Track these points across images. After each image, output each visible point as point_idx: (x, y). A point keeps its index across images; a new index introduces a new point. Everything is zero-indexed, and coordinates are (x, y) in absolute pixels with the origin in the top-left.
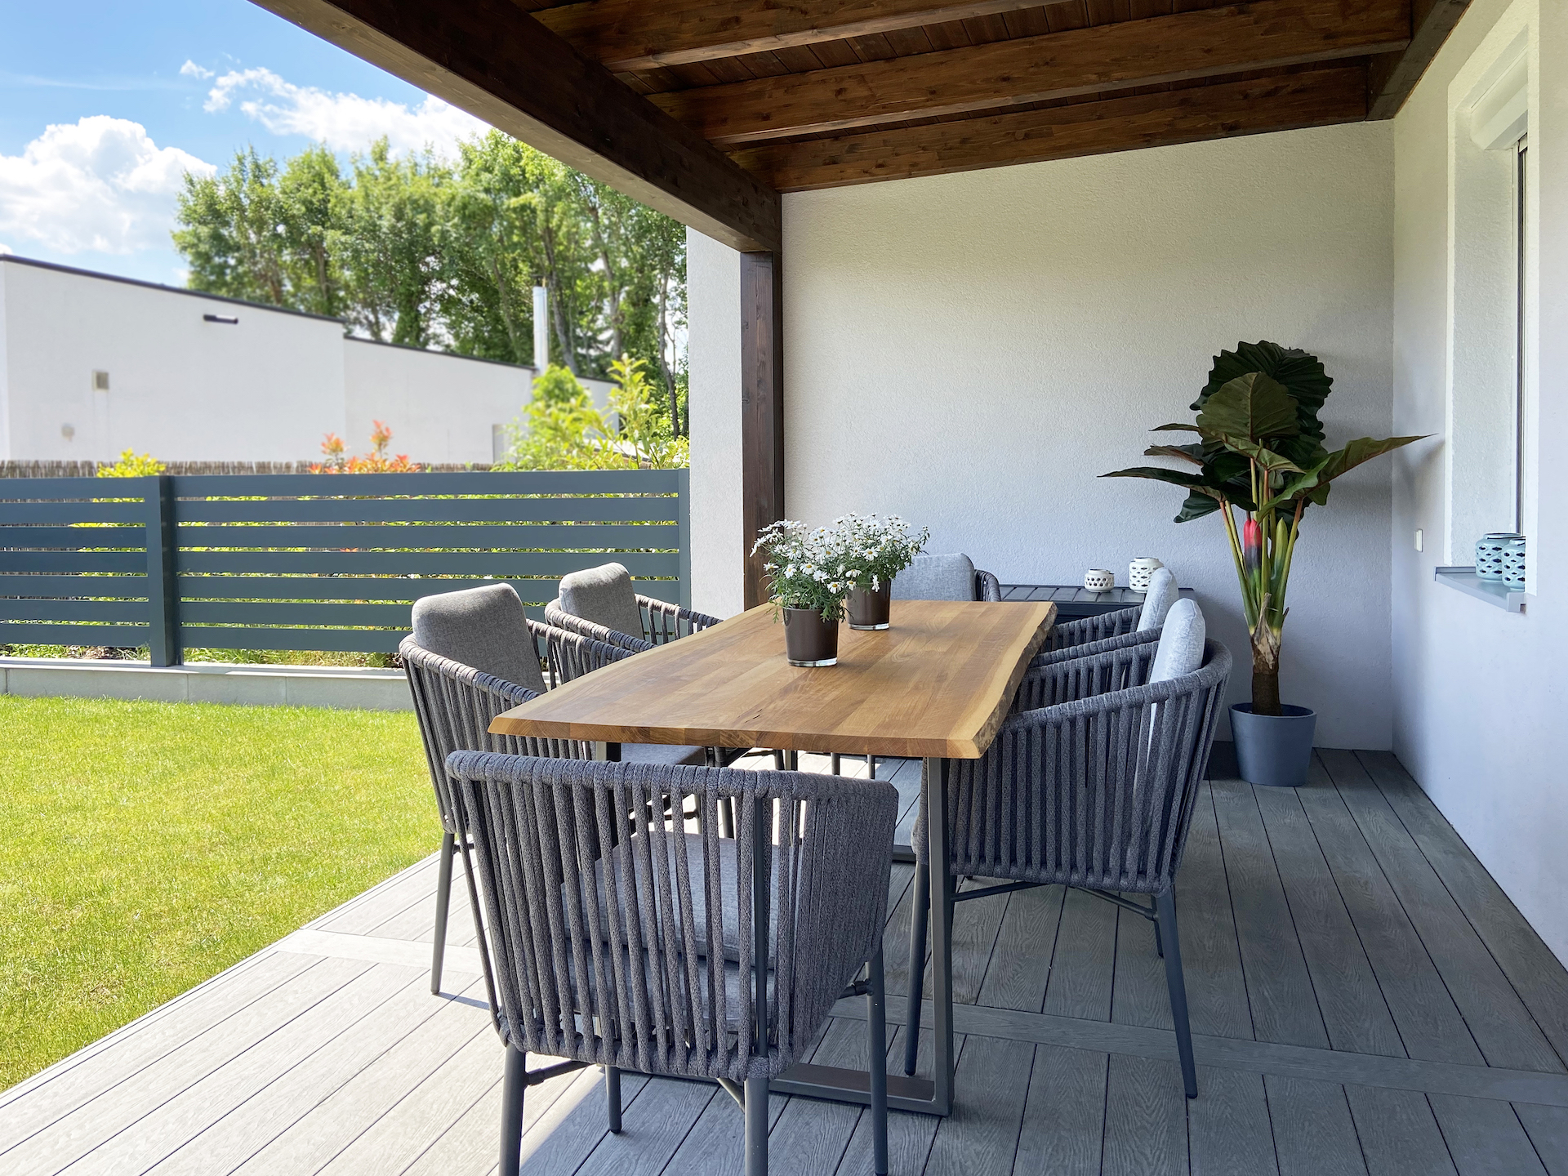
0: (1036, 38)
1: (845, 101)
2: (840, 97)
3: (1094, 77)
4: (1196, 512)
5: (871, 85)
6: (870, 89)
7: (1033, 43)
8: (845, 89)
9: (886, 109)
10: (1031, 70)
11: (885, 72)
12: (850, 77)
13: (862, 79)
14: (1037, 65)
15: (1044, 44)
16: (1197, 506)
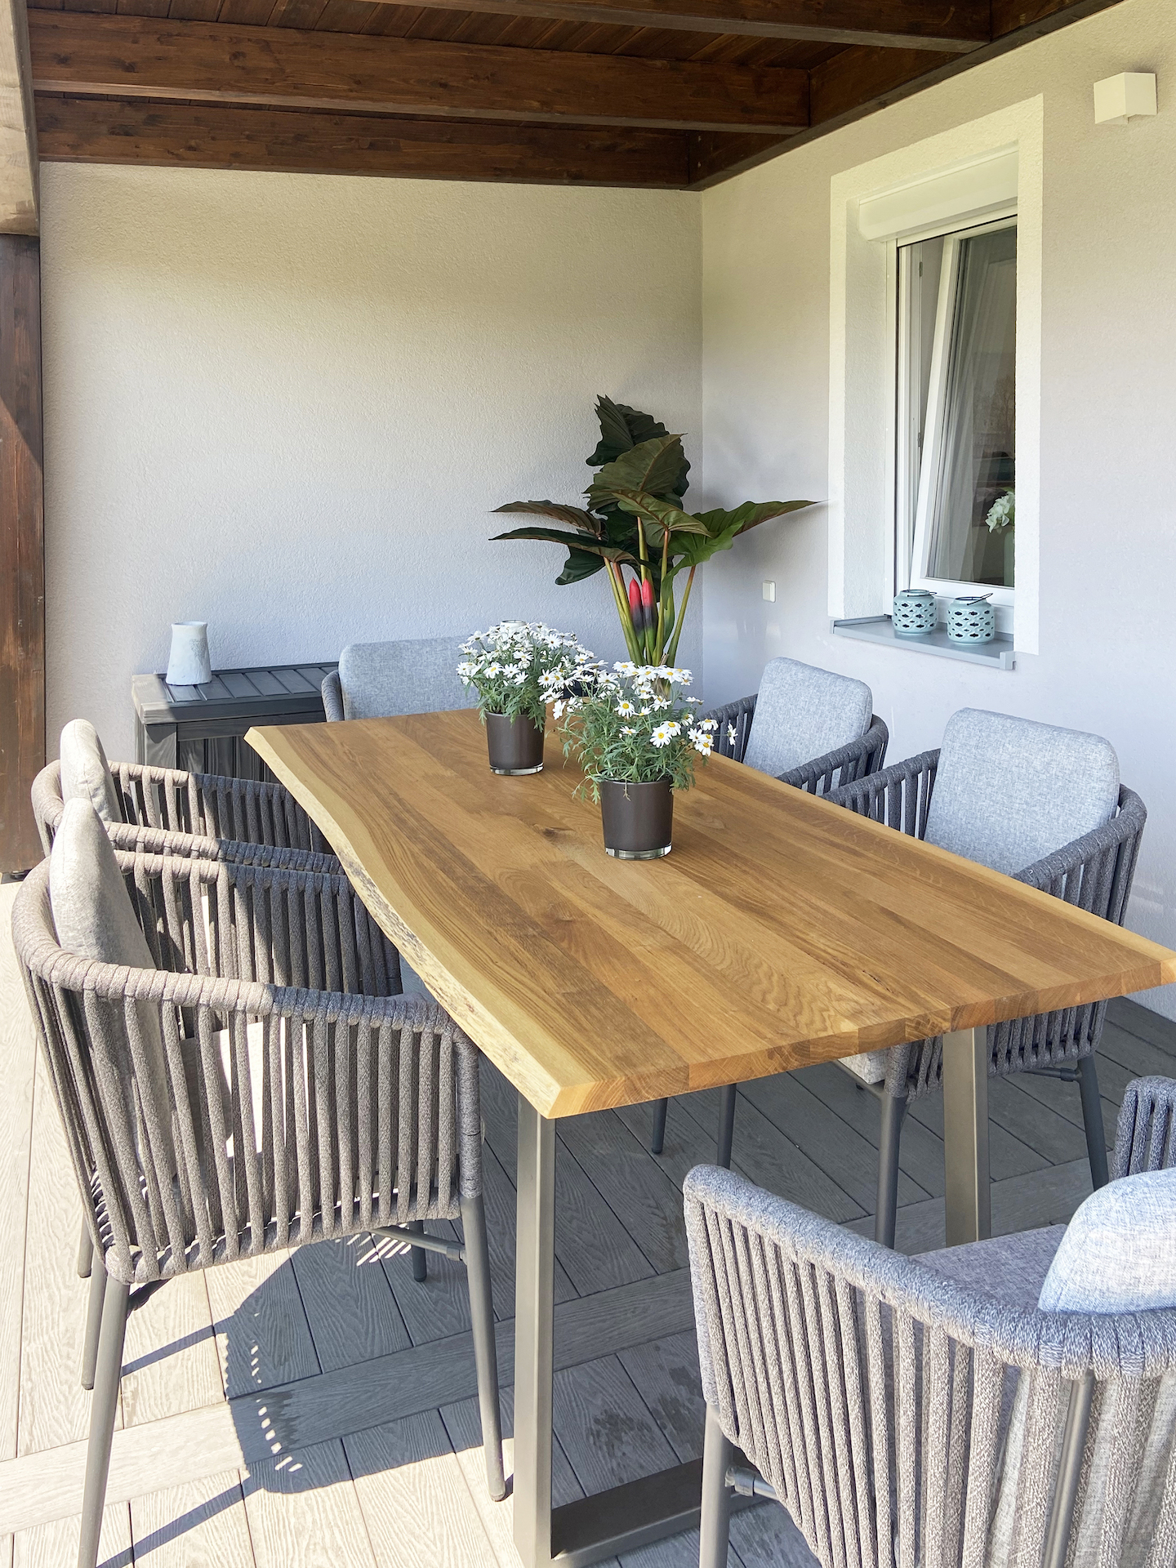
0: (476, 46)
1: (243, 68)
2: (236, 63)
3: (536, 104)
4: (578, 572)
5: (279, 56)
6: (277, 61)
7: (472, 52)
8: (243, 55)
9: (297, 89)
10: (471, 81)
11: (296, 44)
12: (249, 40)
13: (266, 46)
14: (476, 77)
15: (484, 55)
16: (582, 564)
